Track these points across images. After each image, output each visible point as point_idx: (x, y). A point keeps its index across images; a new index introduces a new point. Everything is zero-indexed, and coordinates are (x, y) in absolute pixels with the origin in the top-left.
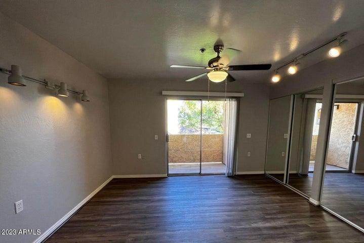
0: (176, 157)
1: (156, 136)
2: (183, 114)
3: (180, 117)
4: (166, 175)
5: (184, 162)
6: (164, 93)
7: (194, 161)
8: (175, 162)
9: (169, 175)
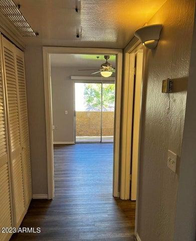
0: (82, 131)
1: (66, 111)
2: (89, 90)
3: (86, 93)
4: (73, 143)
5: (89, 136)
6: (73, 78)
7: (97, 135)
8: (81, 135)
9: (76, 143)
